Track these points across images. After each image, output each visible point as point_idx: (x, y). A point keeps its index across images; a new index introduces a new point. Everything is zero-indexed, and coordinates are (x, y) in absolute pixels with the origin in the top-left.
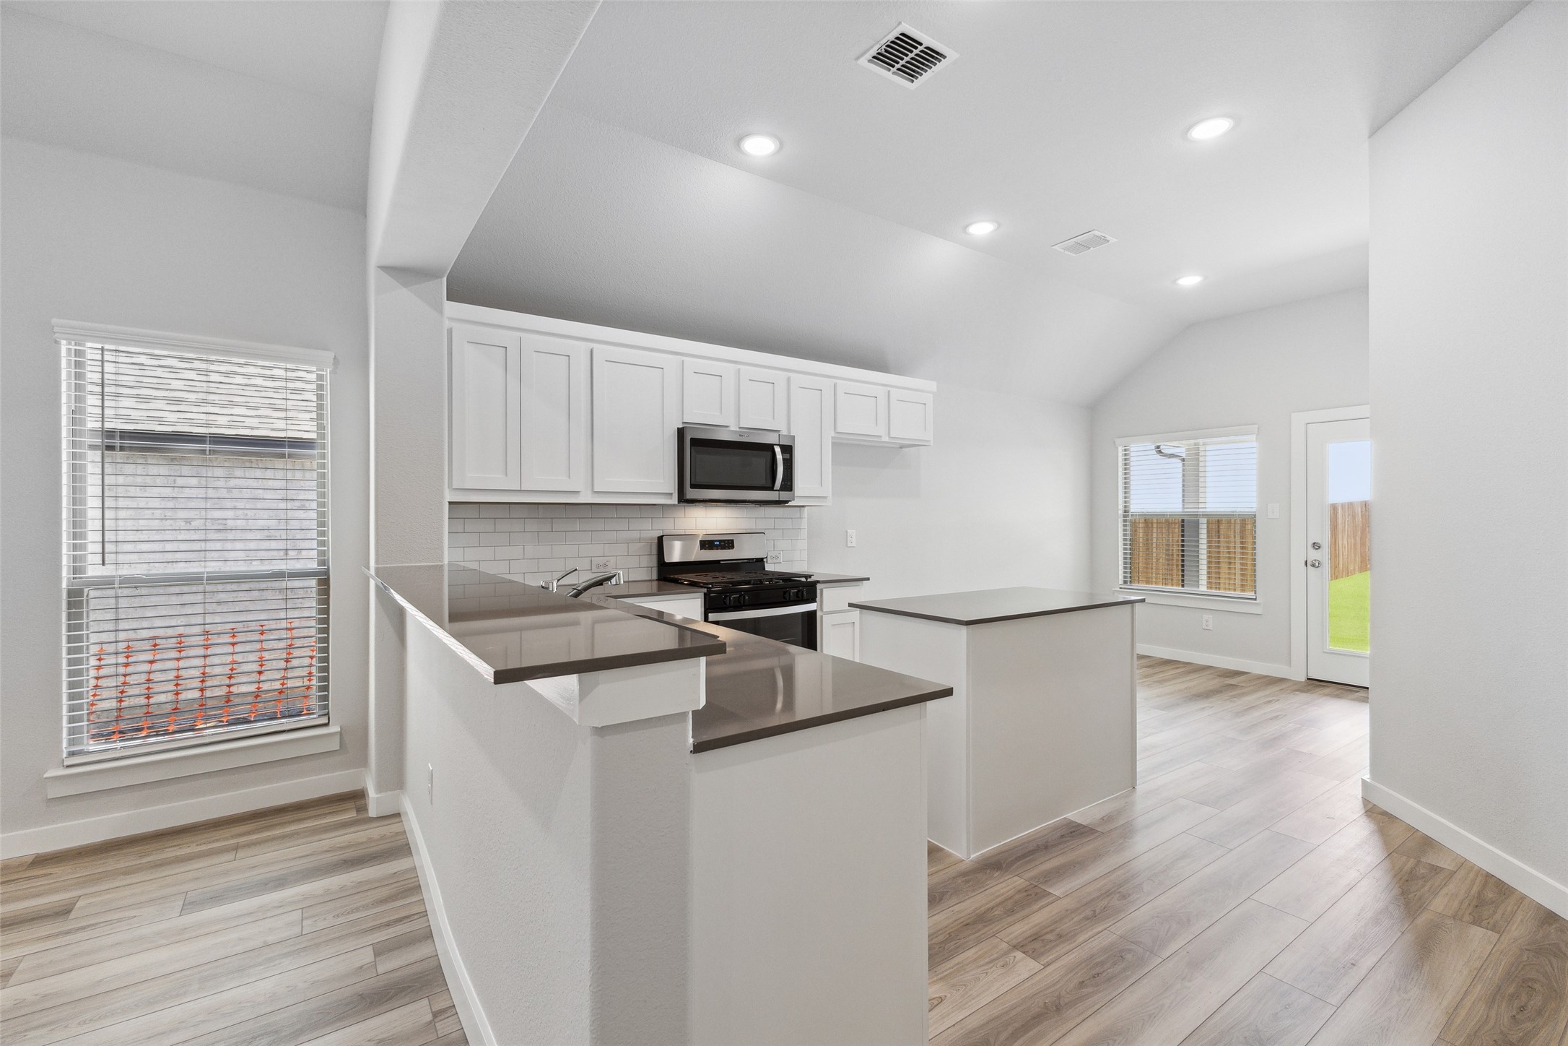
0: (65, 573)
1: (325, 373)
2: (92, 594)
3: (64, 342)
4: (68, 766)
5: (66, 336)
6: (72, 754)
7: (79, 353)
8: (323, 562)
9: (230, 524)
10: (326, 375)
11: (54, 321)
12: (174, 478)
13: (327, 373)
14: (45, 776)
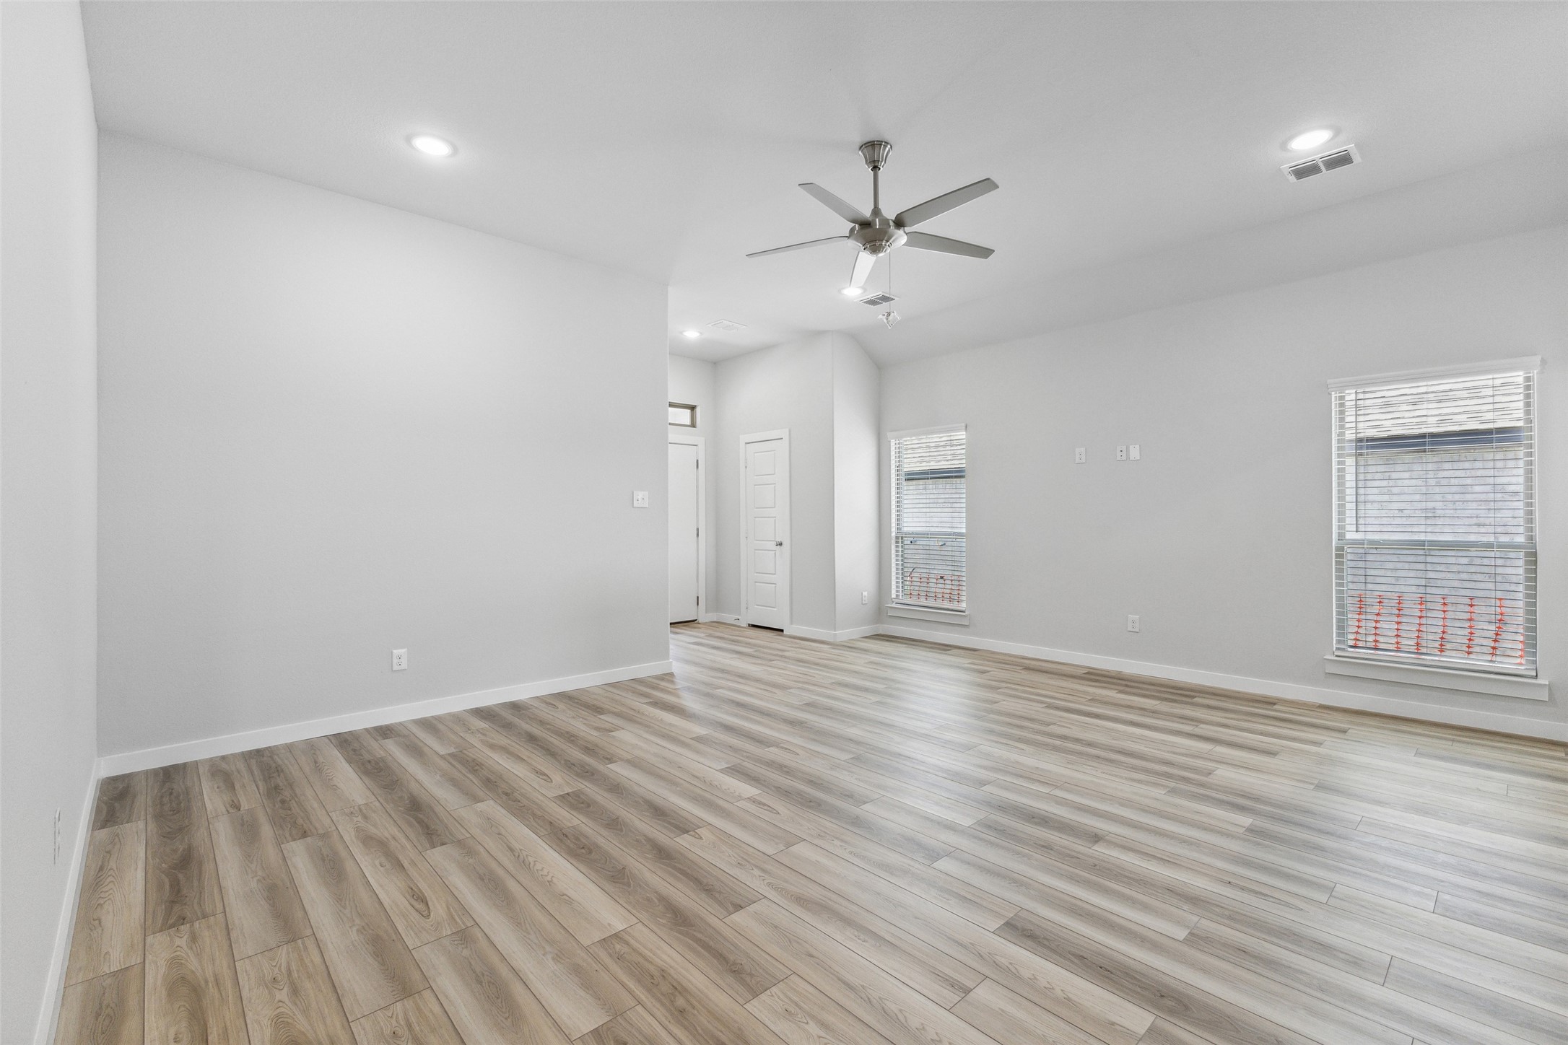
0: (1335, 536)
1: (1531, 375)
2: (1349, 550)
3: (1333, 393)
4: (1336, 656)
5: (1334, 389)
6: (1338, 649)
7: (1342, 398)
8: (1531, 539)
9: (1439, 512)
10: (1533, 376)
11: (1329, 381)
12: (1389, 473)
13: (1535, 373)
14: (1325, 657)
